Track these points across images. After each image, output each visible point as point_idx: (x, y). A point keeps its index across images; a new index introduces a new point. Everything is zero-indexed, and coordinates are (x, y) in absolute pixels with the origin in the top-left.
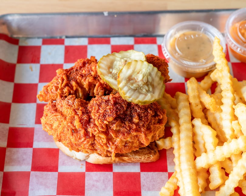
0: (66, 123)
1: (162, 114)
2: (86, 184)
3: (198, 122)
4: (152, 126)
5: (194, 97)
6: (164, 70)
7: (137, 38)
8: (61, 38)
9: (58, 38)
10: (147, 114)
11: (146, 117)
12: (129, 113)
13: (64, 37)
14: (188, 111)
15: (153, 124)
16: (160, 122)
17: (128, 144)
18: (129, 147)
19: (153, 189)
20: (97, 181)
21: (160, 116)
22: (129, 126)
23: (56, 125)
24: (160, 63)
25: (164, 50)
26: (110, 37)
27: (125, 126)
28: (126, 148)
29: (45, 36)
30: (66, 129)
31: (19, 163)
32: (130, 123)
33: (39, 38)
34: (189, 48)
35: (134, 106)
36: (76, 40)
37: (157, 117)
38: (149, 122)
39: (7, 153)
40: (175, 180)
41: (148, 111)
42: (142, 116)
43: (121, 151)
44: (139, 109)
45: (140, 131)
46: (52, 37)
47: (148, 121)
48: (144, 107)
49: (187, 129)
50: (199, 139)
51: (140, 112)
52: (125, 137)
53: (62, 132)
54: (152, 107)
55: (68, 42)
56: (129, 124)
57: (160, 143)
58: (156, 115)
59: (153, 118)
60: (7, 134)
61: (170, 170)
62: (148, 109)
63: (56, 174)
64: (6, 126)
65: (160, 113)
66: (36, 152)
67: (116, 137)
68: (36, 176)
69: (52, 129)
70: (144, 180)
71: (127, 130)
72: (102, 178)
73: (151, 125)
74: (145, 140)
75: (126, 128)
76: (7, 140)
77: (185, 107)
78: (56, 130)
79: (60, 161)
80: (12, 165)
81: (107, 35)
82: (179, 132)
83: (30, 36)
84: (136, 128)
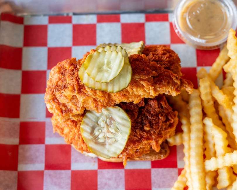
0: (76, 132)
1: (173, 117)
2: (99, 183)
3: (209, 122)
4: (162, 132)
5: (206, 94)
6: (176, 68)
7: (148, 15)
8: (68, 15)
9: (65, 15)
10: (158, 120)
11: (157, 123)
12: (140, 120)
13: (71, 14)
14: (199, 110)
15: (164, 129)
16: (171, 126)
17: (140, 150)
18: (140, 152)
19: (164, 186)
20: (109, 179)
21: (171, 120)
22: (140, 134)
23: (66, 130)
24: (173, 61)
25: (177, 29)
26: (119, 14)
27: (136, 134)
28: (137, 153)
29: (52, 13)
30: (76, 137)
31: (32, 161)
32: (141, 131)
33: (44, 15)
34: (199, 20)
35: (145, 113)
36: (84, 17)
37: (169, 122)
38: (161, 129)
39: (20, 151)
40: (185, 179)
41: (159, 118)
42: (153, 123)
43: (133, 156)
44: (150, 116)
45: (152, 139)
46: (58, 15)
47: (159, 127)
48: (155, 114)
49: (198, 130)
50: (209, 138)
51: (151, 119)
52: (136, 146)
53: (73, 138)
54: (163, 112)
55: (76, 20)
56: (140, 133)
57: (171, 140)
58: (167, 120)
59: (164, 124)
60: (18, 130)
61: (179, 166)
62: (159, 115)
63: (69, 172)
64: (17, 121)
65: (171, 117)
66: (48, 148)
67: (127, 146)
68: (50, 175)
69: (63, 134)
70: (155, 177)
71: (138, 138)
72: (114, 176)
73: (162, 130)
74: (156, 147)
75: (137, 137)
76: (19, 137)
77: (197, 105)
78: (66, 135)
79: (73, 158)
80: (26, 164)
81: (117, 11)
82: (190, 131)
83: (34, 14)
84: (147, 136)
